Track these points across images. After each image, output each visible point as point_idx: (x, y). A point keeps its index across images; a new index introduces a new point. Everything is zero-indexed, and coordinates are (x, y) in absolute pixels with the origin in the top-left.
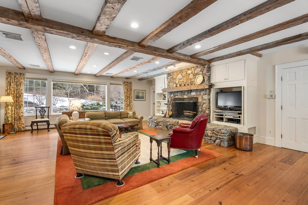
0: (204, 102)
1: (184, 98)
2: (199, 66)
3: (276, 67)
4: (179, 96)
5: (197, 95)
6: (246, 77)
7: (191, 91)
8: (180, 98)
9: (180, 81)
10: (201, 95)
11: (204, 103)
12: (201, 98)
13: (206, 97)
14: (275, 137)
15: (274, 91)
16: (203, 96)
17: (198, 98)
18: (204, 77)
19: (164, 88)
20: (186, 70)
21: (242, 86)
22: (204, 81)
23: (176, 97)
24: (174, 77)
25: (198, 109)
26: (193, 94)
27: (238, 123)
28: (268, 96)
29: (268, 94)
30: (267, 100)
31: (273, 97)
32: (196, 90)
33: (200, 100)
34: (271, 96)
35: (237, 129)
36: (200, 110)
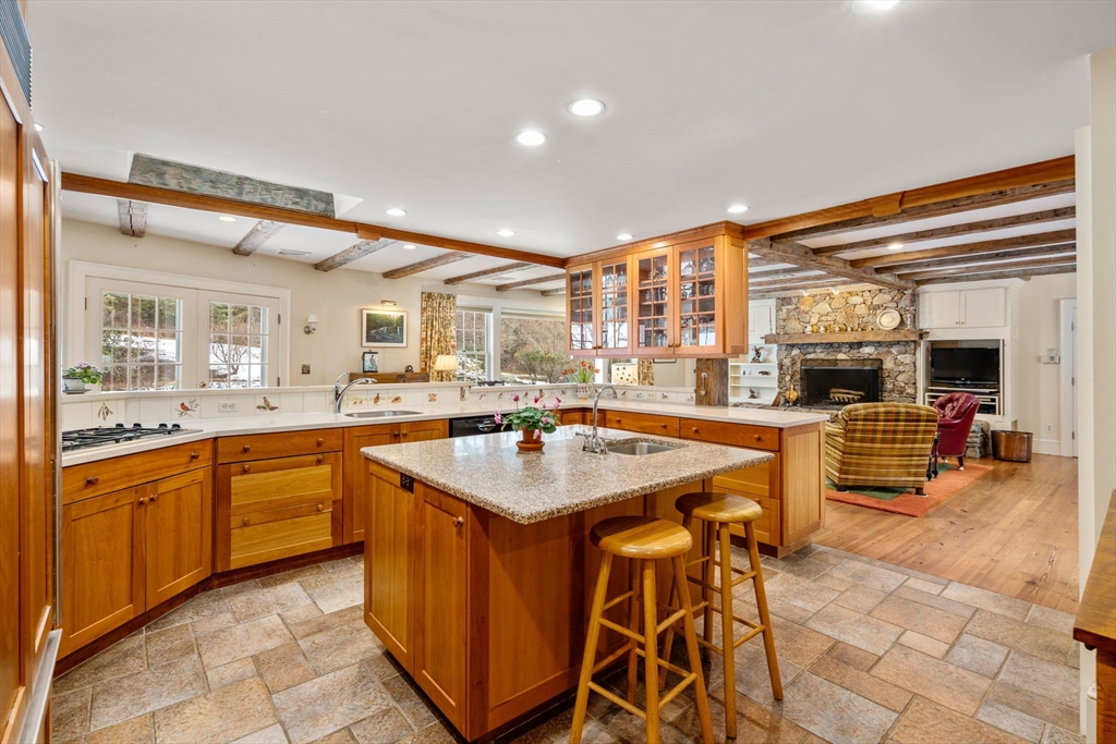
0: (901, 368)
1: (836, 360)
2: (886, 289)
3: (1062, 302)
4: (820, 354)
5: (879, 354)
6: (1009, 322)
7: (860, 344)
8: (823, 360)
9: (824, 318)
10: (891, 353)
11: (900, 372)
12: (893, 361)
13: (907, 358)
14: (1059, 438)
15: (1058, 349)
16: (899, 357)
17: (881, 361)
18: (901, 315)
19: (768, 333)
20: (846, 295)
21: (1001, 337)
22: (902, 322)
23: (809, 357)
24: (802, 308)
25: (883, 384)
26: (867, 350)
27: (989, 413)
28: (1045, 359)
29: (1044, 354)
30: (1042, 365)
31: (1054, 360)
32: (879, 344)
33: (888, 364)
34: (1052, 358)
35: (988, 425)
36: (889, 386)
